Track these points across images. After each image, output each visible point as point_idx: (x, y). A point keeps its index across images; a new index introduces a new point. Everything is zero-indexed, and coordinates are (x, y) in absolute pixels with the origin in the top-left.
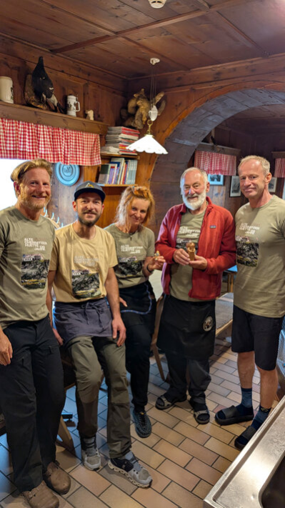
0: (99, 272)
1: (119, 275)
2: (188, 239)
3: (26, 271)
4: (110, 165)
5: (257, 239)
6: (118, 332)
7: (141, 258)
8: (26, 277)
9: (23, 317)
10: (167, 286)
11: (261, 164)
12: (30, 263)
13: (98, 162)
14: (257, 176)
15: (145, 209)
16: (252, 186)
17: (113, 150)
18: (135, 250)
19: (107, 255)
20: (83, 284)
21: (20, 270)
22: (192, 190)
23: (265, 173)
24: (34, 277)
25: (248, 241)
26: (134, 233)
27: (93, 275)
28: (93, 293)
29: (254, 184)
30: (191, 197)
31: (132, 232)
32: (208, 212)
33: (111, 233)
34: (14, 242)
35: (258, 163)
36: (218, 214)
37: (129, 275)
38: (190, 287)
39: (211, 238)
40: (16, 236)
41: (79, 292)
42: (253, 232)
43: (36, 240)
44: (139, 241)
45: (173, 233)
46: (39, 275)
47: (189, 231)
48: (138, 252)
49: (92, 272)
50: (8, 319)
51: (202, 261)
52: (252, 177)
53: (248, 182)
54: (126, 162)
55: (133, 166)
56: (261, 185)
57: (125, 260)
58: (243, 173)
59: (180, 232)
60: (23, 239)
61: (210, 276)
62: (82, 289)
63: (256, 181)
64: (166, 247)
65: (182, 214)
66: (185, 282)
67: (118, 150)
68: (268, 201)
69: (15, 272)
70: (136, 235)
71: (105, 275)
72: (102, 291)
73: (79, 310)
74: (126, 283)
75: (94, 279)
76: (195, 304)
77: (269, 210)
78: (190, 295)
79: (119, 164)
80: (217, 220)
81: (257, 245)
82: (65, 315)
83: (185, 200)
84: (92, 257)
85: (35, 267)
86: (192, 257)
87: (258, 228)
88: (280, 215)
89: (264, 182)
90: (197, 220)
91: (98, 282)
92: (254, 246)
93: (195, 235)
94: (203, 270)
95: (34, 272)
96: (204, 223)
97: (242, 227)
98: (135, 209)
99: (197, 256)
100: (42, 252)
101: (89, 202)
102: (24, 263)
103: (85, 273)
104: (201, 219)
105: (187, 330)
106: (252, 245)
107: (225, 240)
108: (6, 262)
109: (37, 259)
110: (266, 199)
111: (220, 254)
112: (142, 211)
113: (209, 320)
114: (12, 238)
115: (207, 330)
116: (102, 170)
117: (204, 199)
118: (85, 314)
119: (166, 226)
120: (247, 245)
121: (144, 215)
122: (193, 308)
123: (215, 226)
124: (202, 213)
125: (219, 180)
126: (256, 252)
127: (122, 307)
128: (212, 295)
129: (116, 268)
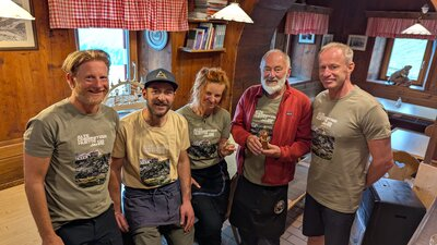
0: (170, 158)
1: (192, 157)
2: (262, 124)
3: (80, 169)
4: (198, 31)
5: (333, 133)
6: (186, 218)
7: (215, 142)
8: (80, 175)
9: (78, 216)
10: (241, 167)
11: (344, 53)
12: (85, 161)
13: (186, 27)
14: (338, 66)
15: (220, 93)
16: (332, 77)
17: (201, 16)
18: (208, 134)
19: (179, 140)
20: (152, 172)
21: (74, 169)
22: (273, 73)
23: (347, 63)
24: (90, 175)
25: (324, 133)
26: (208, 116)
27: (164, 162)
28: (162, 181)
29: (335, 75)
30: (270, 81)
31: (206, 115)
32: (285, 98)
33: (184, 115)
34: (64, 142)
35: (340, 51)
36: (296, 101)
37: (202, 158)
38: (262, 172)
39: (287, 125)
40: (67, 136)
41: (148, 180)
42: (330, 125)
43: (93, 134)
44: (214, 124)
45: (248, 115)
46: (97, 172)
47: (265, 116)
48: (212, 135)
49: (162, 159)
50: (61, 219)
51: (275, 149)
52: (333, 67)
53: (328, 72)
54: (215, 27)
55: (221, 31)
56: (342, 76)
57: (198, 143)
58: (324, 63)
59: (255, 116)
60: (76, 137)
61: (283, 163)
62: (151, 177)
63: (337, 72)
64: (240, 129)
65: (259, 97)
66: (258, 166)
67: (205, 15)
68: (349, 93)
69: (68, 172)
70: (210, 118)
71: (176, 159)
72: (173, 176)
73: (147, 196)
74: (200, 165)
75: (164, 165)
76: (267, 188)
77: (350, 103)
78: (263, 180)
79: (206, 29)
80: (294, 106)
81: (333, 139)
82: (133, 202)
83: (263, 82)
84: (162, 145)
85: (91, 164)
86: (265, 146)
87: (335, 121)
88: (361, 110)
89: (346, 72)
90: (273, 107)
91: (169, 168)
92: (330, 139)
93: (270, 121)
94: (277, 159)
95: (90, 170)
96: (281, 109)
97: (319, 116)
98: (209, 93)
99: (270, 145)
100: (101, 147)
101: (160, 92)
102: (78, 162)
103: (154, 161)
104: (278, 105)
105: (258, 212)
106: (328, 137)
107: (300, 128)
108: (58, 162)
109: (93, 157)
110: (346, 89)
111: (295, 141)
112: (217, 96)
113: (280, 203)
114: (62, 138)
115: (278, 212)
116: (190, 35)
117: (283, 84)
118: (152, 201)
119: (242, 107)
120: (323, 137)
121: (218, 99)
122: (265, 192)
123: (291, 113)
124: (279, 97)
125: (310, 38)
126: (332, 145)
127: (193, 188)
128: (286, 180)
129: (188, 150)
